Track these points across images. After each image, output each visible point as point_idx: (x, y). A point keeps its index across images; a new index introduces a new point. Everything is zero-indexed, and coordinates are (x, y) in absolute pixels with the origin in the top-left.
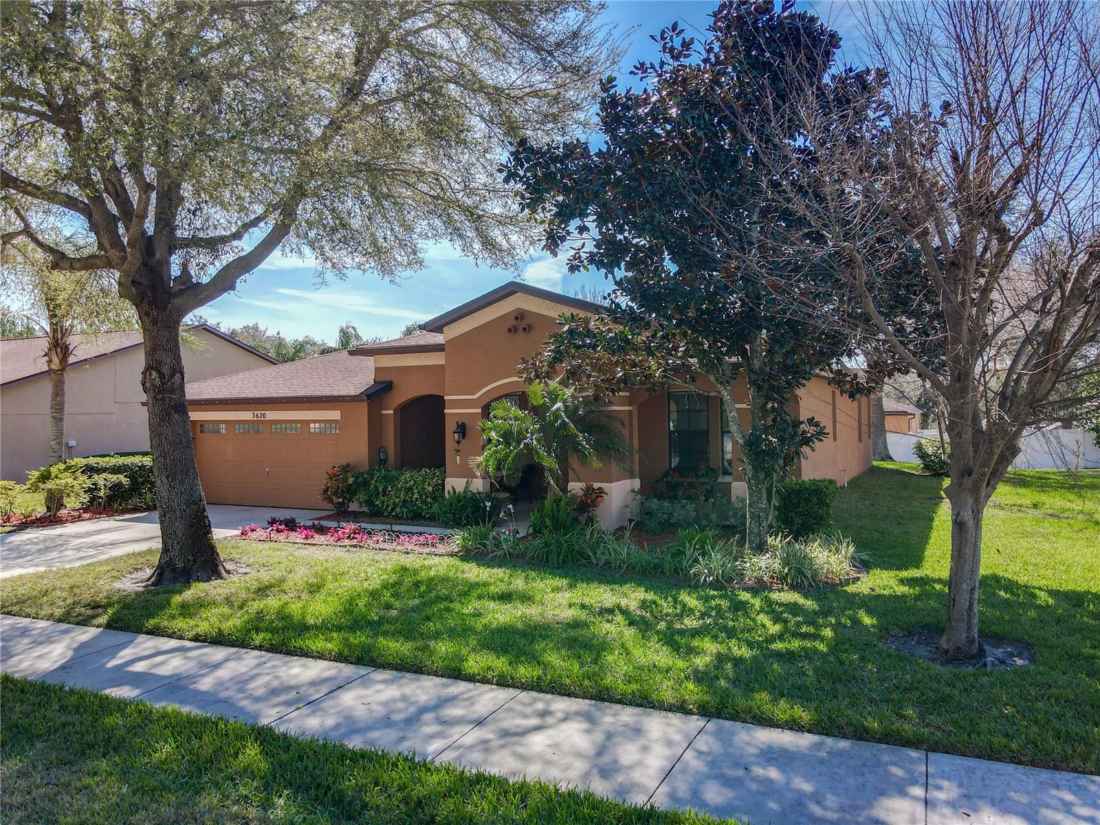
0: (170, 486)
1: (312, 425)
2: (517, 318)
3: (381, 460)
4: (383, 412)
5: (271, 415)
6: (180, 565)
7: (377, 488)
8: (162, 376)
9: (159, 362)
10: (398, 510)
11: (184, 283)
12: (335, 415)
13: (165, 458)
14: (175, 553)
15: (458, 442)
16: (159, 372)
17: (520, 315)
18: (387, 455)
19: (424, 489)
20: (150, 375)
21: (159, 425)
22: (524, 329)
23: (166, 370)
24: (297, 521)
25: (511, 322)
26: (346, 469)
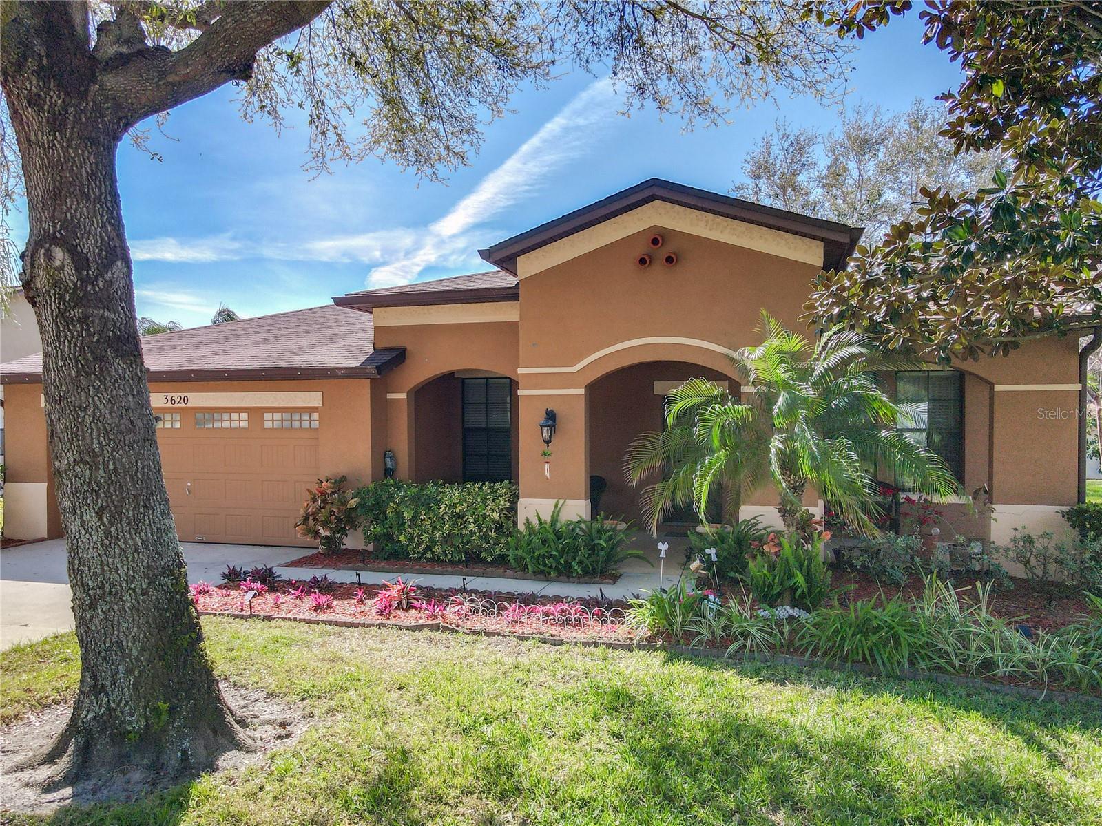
0: (107, 534)
1: (268, 416)
2: (655, 242)
3: (386, 470)
4: (390, 396)
5: (198, 399)
6: (136, 724)
7: (399, 514)
8: (80, 262)
9: (72, 227)
10: (436, 549)
11: (127, 42)
12: (314, 399)
13: (93, 467)
14: (122, 694)
15: (548, 442)
16: (72, 251)
17: (658, 238)
18: (397, 463)
19: (485, 516)
20: (49, 257)
21: (75, 383)
22: (669, 260)
23: (89, 247)
24: (274, 570)
25: (642, 249)
26: (340, 483)
